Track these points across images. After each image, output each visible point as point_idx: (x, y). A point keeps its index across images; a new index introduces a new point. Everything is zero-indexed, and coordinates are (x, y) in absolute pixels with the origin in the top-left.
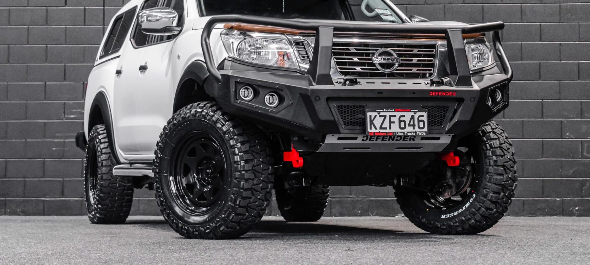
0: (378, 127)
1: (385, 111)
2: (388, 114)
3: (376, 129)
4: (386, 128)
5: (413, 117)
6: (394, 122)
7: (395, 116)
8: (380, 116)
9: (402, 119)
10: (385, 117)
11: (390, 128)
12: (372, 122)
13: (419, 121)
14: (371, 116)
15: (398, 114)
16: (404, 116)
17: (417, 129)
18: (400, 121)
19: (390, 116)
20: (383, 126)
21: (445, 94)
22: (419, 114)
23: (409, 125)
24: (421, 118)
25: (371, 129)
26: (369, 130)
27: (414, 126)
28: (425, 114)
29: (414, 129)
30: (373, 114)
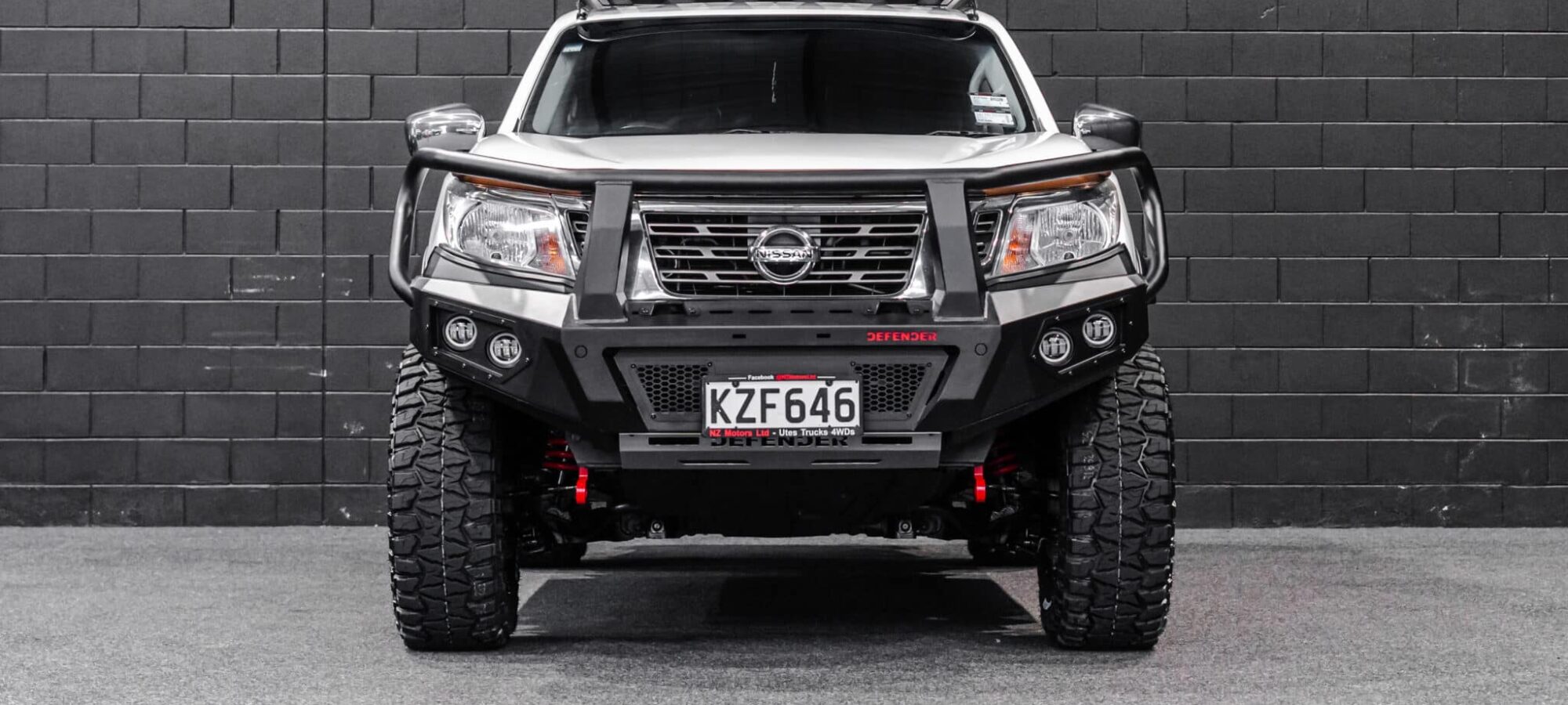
0: (733, 416)
1: (751, 380)
2: (758, 387)
3: (727, 420)
4: (753, 420)
5: (822, 394)
6: (773, 406)
7: (777, 391)
8: (739, 392)
9: (794, 397)
10: (751, 392)
11: (764, 420)
12: (717, 406)
13: (839, 403)
14: (714, 392)
15: (785, 386)
16: (799, 391)
17: (832, 421)
18: (789, 403)
19: (764, 392)
20: (745, 416)
21: (907, 339)
22: (838, 385)
23: (814, 412)
24: (843, 396)
25: (714, 420)
26: (709, 424)
27: (825, 414)
28: (855, 386)
29: (825, 420)
30: (720, 387)
